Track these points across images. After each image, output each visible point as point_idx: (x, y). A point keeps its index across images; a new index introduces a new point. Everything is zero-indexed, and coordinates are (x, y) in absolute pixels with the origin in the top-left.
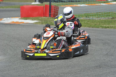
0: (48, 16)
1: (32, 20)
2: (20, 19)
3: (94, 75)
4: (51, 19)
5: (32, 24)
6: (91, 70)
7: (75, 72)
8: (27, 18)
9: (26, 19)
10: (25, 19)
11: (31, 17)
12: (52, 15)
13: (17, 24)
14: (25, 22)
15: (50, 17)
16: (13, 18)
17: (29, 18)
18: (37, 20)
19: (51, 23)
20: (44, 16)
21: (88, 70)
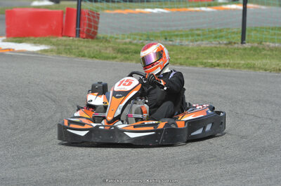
0: (74, 34)
1: (35, 43)
2: (4, 41)
3: (185, 179)
4: (82, 43)
5: (33, 53)
6: (179, 167)
7: (141, 173)
8: (21, 39)
9: (20, 42)
10: (16, 42)
11: (32, 38)
12: (83, 33)
14: (16, 49)
15: (79, 36)
17: (27, 38)
18: (45, 44)
19: (81, 52)
20: (62, 36)
21: (170, 167)
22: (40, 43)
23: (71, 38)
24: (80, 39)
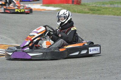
0: (71, 3)
1: (55, 7)
2: (41, 6)
3: (119, 65)
4: (74, 7)
6: (116, 59)
7: (100, 62)
8: (48, 5)
9: (48, 6)
10: (46, 6)
11: (53, 4)
12: (75, 2)
13: (38, 11)
15: (73, 4)
16: (35, 5)
17: (51, 5)
18: (59, 7)
19: (74, 10)
20: (66, 3)
21: (112, 60)
22: (57, 7)
23: (70, 4)
24: (74, 5)
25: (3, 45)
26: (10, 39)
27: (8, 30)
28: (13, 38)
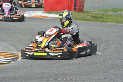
0: (73, 10)
1: (57, 14)
2: (43, 13)
4: (77, 14)
5: (56, 18)
6: (119, 68)
7: (102, 71)
8: (50, 12)
9: (50, 13)
10: (48, 13)
11: (55, 11)
12: (77, 9)
13: (40, 18)
14: (48, 16)
15: (76, 11)
16: (36, 12)
17: (53, 12)
19: (76, 17)
21: (115, 69)
23: (72, 11)
25: (3, 53)
26: (11, 47)
27: (9, 38)
28: (14, 45)
